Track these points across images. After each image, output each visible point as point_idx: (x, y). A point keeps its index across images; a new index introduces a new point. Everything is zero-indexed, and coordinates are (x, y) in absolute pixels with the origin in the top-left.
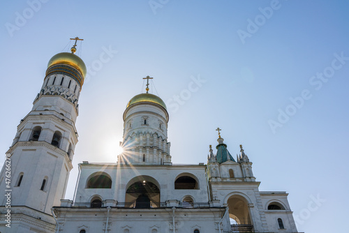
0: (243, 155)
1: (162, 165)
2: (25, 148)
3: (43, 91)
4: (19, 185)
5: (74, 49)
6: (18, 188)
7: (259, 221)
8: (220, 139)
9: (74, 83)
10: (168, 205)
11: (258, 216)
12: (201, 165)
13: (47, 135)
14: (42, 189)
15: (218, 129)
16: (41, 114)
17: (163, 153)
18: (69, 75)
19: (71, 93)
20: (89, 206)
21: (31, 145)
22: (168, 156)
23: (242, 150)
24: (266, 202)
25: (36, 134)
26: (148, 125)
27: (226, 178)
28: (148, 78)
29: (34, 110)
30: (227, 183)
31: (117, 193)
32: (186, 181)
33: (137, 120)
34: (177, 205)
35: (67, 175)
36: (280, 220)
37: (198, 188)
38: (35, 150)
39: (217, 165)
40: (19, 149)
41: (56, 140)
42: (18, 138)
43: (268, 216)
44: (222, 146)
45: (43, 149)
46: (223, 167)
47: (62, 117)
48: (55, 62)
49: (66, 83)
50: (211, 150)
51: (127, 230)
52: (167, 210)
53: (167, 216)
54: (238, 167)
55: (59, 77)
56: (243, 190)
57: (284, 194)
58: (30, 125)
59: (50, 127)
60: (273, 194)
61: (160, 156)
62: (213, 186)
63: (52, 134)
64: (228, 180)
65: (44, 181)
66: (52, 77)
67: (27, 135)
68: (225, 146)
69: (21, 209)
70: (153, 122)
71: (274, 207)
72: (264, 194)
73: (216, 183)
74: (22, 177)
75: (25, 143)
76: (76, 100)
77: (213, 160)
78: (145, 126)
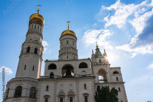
0: (105, 53)
1: (74, 60)
2: (25, 55)
3: (28, 31)
4: (25, 69)
7: (110, 78)
8: (97, 47)
9: (40, 26)
11: (109, 77)
12: (89, 59)
13: (32, 50)
14: (33, 70)
15: (96, 42)
16: (29, 42)
17: (75, 54)
18: (38, 23)
19: (39, 31)
21: (27, 54)
22: (77, 55)
23: (105, 51)
24: (113, 71)
25: (29, 49)
26: (69, 44)
27: (98, 63)
28: (68, 22)
29: (26, 40)
31: (58, 72)
32: (83, 65)
33: (65, 42)
34: (79, 76)
35: (41, 63)
36: (117, 78)
38: (29, 56)
39: (95, 58)
40: (23, 56)
41: (36, 51)
42: (22, 51)
43: (113, 76)
44: (98, 49)
45: (31, 56)
46: (97, 58)
47: (37, 42)
49: (37, 27)
50: (93, 52)
51: (62, 85)
53: (75, 80)
54: (103, 58)
55: (34, 25)
56: (104, 67)
57: (119, 68)
58: (26, 47)
59: (33, 46)
60: (115, 68)
61: (74, 56)
63: (34, 49)
64: (99, 64)
65: (34, 67)
66: (31, 25)
67: (25, 51)
68: (99, 49)
70: (71, 42)
72: (111, 68)
73: (94, 65)
74: (26, 66)
75: (25, 54)
76: (42, 33)
77: (94, 56)
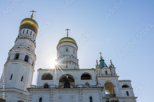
0: (112, 64)
1: (75, 69)
2: (12, 63)
3: (19, 36)
4: (11, 79)
5: (32, 16)
6: (11, 80)
7: (118, 93)
8: (101, 57)
9: (33, 32)
10: (78, 87)
11: (118, 91)
12: (93, 69)
13: (22, 57)
14: (22, 80)
15: (101, 53)
16: (19, 47)
17: (75, 64)
18: (31, 29)
19: (32, 37)
20: (43, 87)
21: (15, 61)
22: (78, 65)
23: (111, 62)
24: (122, 84)
25: (17, 57)
26: (68, 52)
27: (104, 75)
28: (68, 30)
29: (15, 46)
30: (104, 77)
31: (55, 82)
32: (86, 76)
33: (63, 49)
34: (82, 87)
35: (33, 74)
36: (127, 92)
37: (91, 79)
38: (17, 64)
39: (100, 69)
40: (10, 63)
41: (26, 59)
42: (9, 58)
43: (122, 90)
44: (102, 60)
45: (21, 63)
46: (102, 70)
47: (28, 49)
48: (24, 23)
49: (29, 33)
50: (97, 62)
51: (60, 97)
52: (78, 88)
53: (78, 91)
54: (109, 69)
55: (26, 30)
56: (111, 80)
57: (130, 81)
58: (14, 53)
59: (23, 53)
60: (125, 81)
61: (74, 65)
62: (98, 78)
63: (25, 56)
64: (105, 75)
65: (22, 77)
66: (23, 30)
67: (13, 57)
68: (104, 60)
69: (13, 89)
70: (71, 50)
71: (125, 86)
72: (120, 81)
73: (100, 77)
74: (12, 76)
75: (12, 61)
76: (35, 41)
77: (98, 67)
78: (67, 52)
